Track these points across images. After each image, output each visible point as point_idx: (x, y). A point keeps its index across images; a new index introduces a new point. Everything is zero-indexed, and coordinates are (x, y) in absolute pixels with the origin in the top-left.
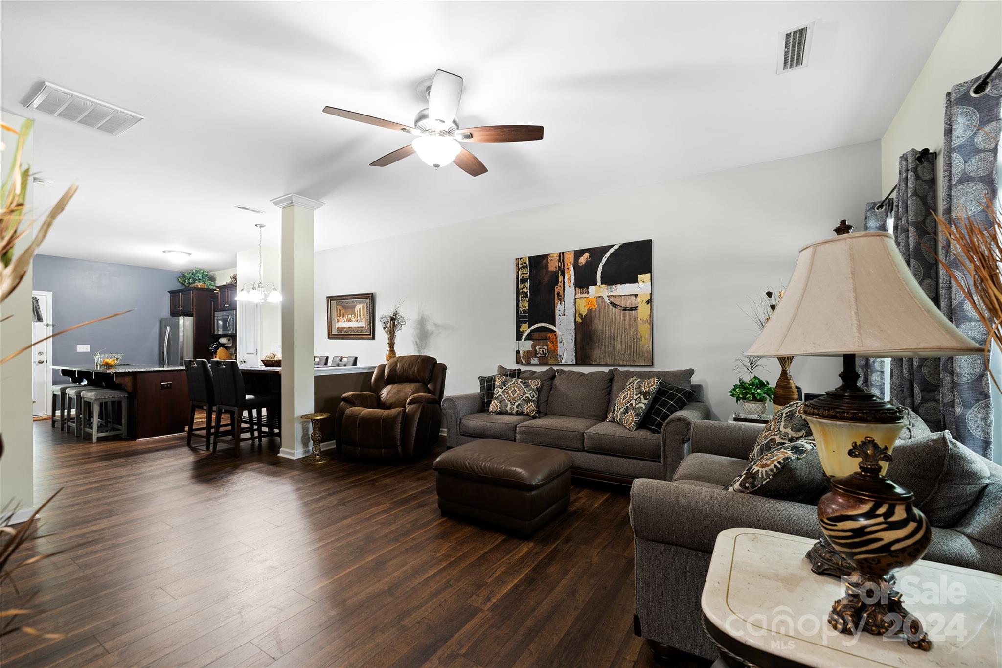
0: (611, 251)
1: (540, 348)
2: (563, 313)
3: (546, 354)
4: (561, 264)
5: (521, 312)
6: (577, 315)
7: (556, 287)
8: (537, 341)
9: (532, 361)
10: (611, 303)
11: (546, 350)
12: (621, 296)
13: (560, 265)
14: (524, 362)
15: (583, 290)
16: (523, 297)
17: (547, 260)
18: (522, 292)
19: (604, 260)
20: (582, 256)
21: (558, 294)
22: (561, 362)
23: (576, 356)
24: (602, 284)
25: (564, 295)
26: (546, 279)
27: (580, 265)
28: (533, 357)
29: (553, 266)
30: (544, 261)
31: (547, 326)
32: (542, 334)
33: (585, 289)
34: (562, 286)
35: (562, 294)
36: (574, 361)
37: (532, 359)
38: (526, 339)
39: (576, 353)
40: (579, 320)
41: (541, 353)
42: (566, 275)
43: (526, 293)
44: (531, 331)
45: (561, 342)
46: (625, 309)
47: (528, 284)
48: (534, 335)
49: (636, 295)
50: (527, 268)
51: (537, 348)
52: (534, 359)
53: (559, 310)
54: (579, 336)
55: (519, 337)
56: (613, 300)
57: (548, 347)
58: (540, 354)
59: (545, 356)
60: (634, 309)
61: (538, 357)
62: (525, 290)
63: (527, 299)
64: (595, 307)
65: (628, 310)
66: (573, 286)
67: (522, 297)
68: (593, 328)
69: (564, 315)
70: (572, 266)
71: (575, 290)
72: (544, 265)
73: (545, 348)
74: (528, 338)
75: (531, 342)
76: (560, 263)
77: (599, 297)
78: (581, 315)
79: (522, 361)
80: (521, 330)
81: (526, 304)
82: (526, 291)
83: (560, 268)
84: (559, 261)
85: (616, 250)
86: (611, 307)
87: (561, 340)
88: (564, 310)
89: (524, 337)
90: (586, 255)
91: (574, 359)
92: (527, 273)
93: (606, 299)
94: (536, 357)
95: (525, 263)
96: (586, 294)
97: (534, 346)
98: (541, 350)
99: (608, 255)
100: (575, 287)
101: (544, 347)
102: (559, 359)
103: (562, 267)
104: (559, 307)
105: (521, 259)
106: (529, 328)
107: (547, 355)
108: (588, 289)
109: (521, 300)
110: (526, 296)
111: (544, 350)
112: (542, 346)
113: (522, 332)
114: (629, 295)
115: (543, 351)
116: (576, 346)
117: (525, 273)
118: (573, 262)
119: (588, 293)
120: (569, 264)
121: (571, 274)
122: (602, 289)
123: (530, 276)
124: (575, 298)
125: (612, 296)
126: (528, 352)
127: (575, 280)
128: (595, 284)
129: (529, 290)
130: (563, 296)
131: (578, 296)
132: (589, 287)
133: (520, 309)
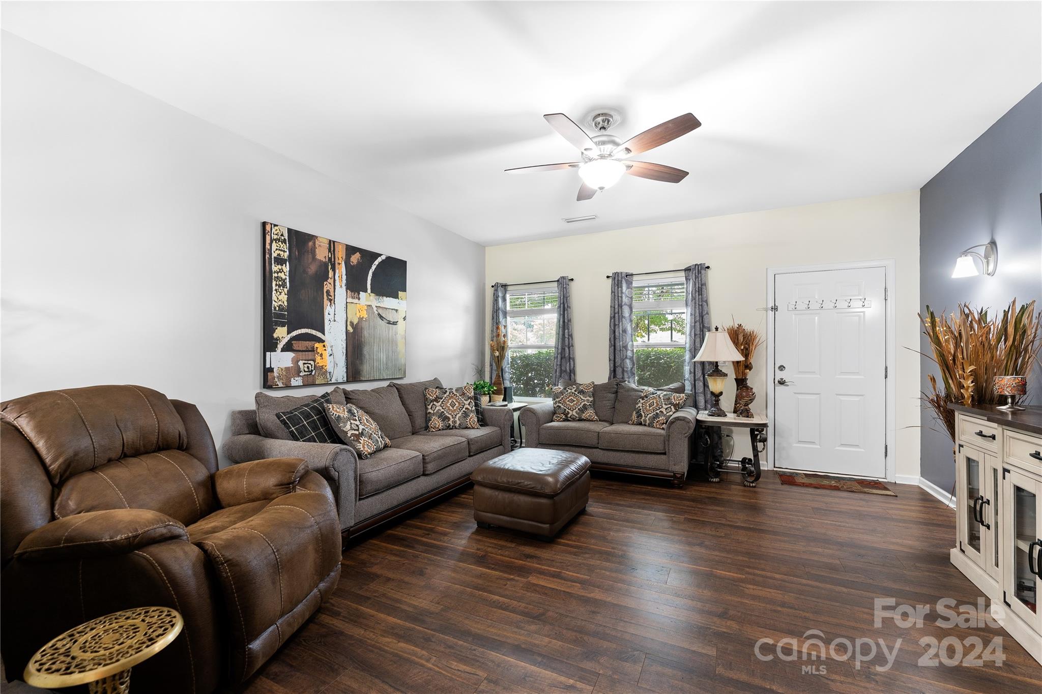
0: (379, 260)
1: (304, 364)
2: (333, 319)
3: (312, 371)
4: (331, 255)
5: (275, 308)
6: (348, 323)
7: (325, 283)
8: (300, 353)
9: (294, 382)
10: (379, 314)
11: (312, 365)
12: (386, 308)
13: (330, 256)
14: (280, 385)
15: (354, 294)
16: (279, 286)
17: (314, 243)
18: (277, 277)
19: (374, 267)
20: (354, 254)
21: (328, 292)
22: (331, 380)
23: (347, 372)
24: (371, 292)
25: (335, 295)
26: (312, 269)
27: (351, 263)
28: (294, 377)
29: (322, 254)
30: (311, 244)
31: (314, 332)
32: (308, 344)
33: (356, 294)
34: (332, 284)
35: (332, 294)
36: (345, 379)
37: (292, 379)
38: (283, 350)
39: (347, 368)
40: (350, 329)
41: (306, 370)
42: (337, 271)
43: (284, 280)
44: (291, 339)
45: (331, 355)
46: (389, 323)
47: (286, 268)
48: (296, 345)
49: (397, 310)
50: (286, 243)
51: (301, 363)
52: (296, 379)
53: (329, 314)
54: (350, 348)
55: (269, 344)
56: (380, 311)
57: (314, 361)
58: (305, 371)
59: (311, 374)
60: (395, 323)
61: (300, 376)
62: (282, 275)
63: (286, 290)
64: (364, 315)
65: (391, 324)
66: (344, 288)
67: (276, 285)
68: (363, 340)
69: (335, 321)
70: (343, 262)
71: (347, 292)
72: (310, 248)
73: (312, 362)
74: (288, 348)
75: (290, 355)
76: (330, 253)
77: (369, 306)
78: (352, 323)
79: (278, 383)
80: (275, 335)
81: (284, 297)
82: (284, 277)
83: (330, 259)
84: (330, 251)
85: (383, 261)
86: (379, 319)
87: (330, 353)
88: (335, 314)
89: (280, 346)
90: (358, 255)
91: (345, 376)
92: (284, 251)
93: (375, 309)
94: (299, 376)
95: (282, 235)
96: (357, 300)
97: (296, 361)
98: (306, 366)
99: (376, 263)
100: (347, 289)
101: (309, 362)
102: (328, 376)
103: (333, 260)
104: (328, 310)
105: (275, 225)
106: (288, 333)
107: (313, 373)
108: (359, 294)
109: (276, 290)
110: (284, 285)
111: (310, 365)
112: (308, 361)
113: (277, 339)
114: (392, 309)
115: (308, 367)
116: (347, 360)
117: (281, 250)
118: (344, 258)
119: (359, 299)
120: (340, 259)
121: (342, 270)
122: (371, 297)
123: (290, 256)
124: (347, 303)
125: (379, 307)
126: (287, 369)
127: (347, 280)
128: (366, 291)
129: (288, 278)
130: (333, 297)
131: (350, 300)
132: (361, 293)
133: (274, 302)
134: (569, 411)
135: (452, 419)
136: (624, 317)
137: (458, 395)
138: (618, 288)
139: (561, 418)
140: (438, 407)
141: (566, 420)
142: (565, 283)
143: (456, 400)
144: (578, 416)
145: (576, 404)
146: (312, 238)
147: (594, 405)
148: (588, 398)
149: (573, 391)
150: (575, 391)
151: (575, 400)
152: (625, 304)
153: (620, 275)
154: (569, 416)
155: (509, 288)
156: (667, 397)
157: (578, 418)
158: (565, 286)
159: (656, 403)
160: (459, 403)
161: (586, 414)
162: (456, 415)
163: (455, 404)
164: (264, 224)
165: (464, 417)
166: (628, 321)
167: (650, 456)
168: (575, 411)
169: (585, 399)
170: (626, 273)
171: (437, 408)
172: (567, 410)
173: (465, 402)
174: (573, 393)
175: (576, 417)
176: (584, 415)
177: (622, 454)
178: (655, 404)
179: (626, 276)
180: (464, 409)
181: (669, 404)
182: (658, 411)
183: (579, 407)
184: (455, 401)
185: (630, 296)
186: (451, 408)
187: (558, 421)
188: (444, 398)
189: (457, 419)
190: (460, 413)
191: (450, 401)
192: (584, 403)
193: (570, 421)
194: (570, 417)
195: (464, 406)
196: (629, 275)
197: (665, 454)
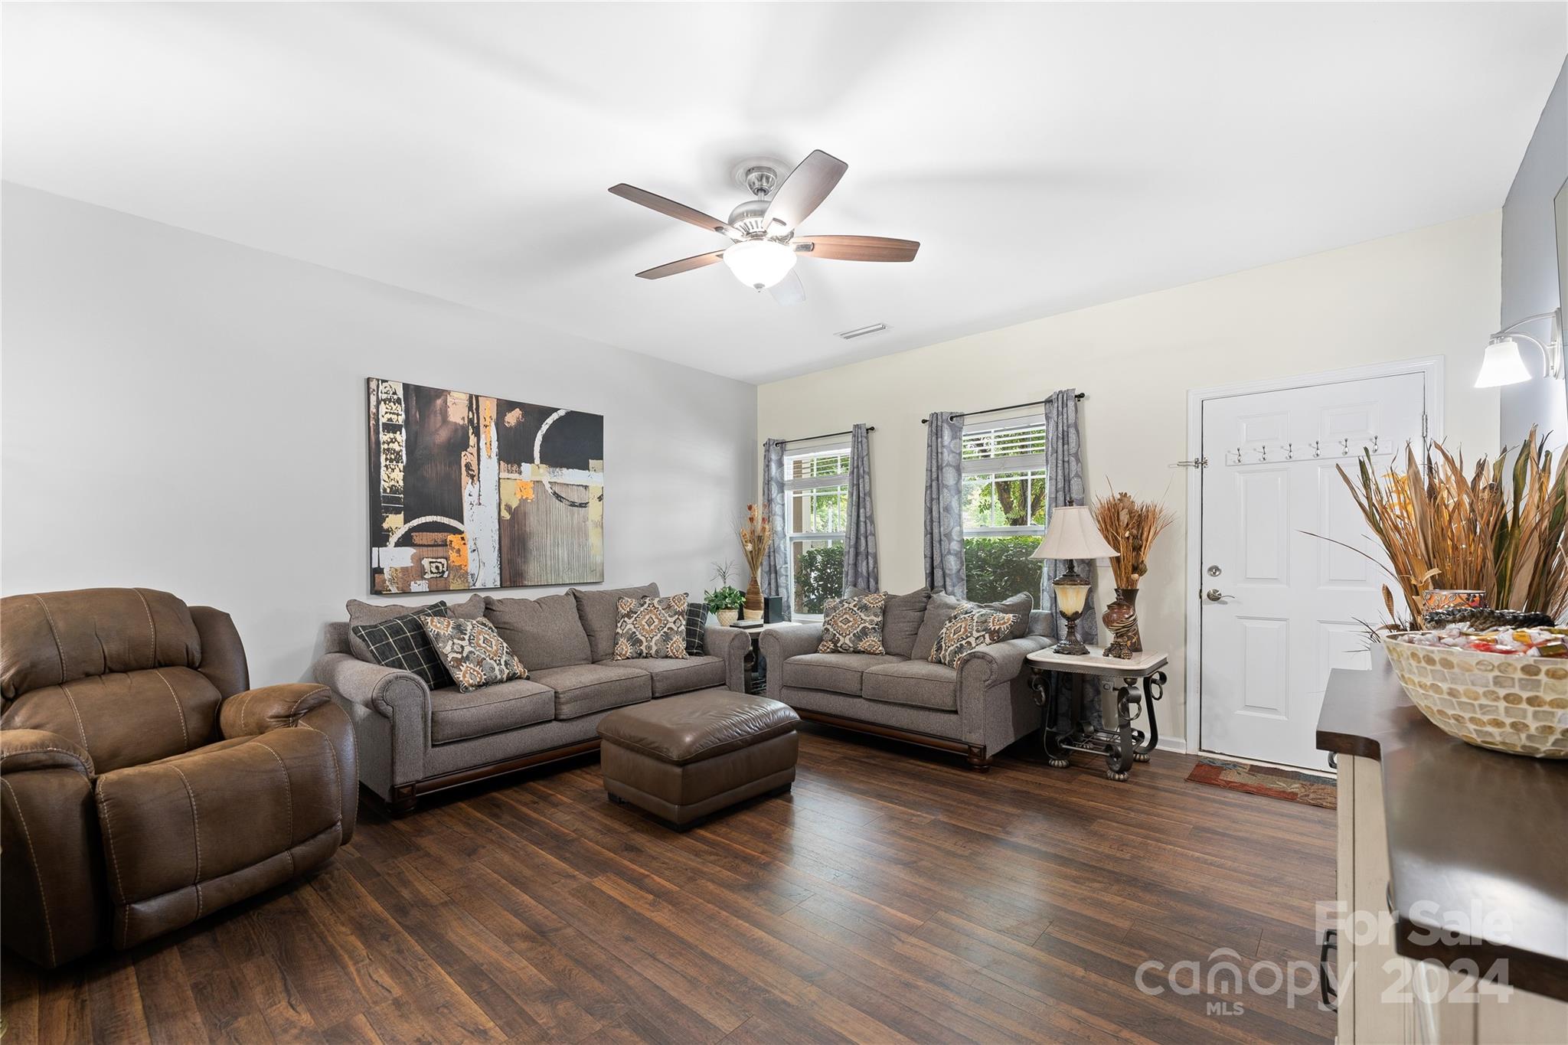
0: (555, 416)
1: (431, 562)
2: (477, 501)
3: (443, 572)
4: (473, 416)
5: (385, 490)
6: (503, 507)
7: (463, 453)
8: (425, 549)
9: (414, 587)
10: (555, 493)
11: (443, 565)
12: (567, 485)
13: (471, 416)
14: (394, 590)
15: (512, 466)
16: (391, 461)
17: (445, 402)
18: (388, 449)
19: (545, 428)
20: (510, 411)
21: (468, 466)
22: (474, 585)
23: (501, 574)
24: (541, 463)
25: (479, 469)
26: (443, 436)
27: (506, 425)
28: (415, 580)
29: (458, 414)
30: (439, 402)
31: (446, 520)
32: (439, 536)
33: (515, 466)
34: (475, 455)
35: (474, 467)
36: (498, 584)
37: (412, 583)
38: (397, 545)
39: (500, 568)
40: (506, 515)
41: (434, 570)
42: (483, 436)
43: (398, 453)
44: (409, 529)
45: (474, 550)
46: (573, 504)
47: (402, 437)
48: (417, 538)
49: (586, 487)
50: (400, 404)
51: (425, 562)
52: (418, 582)
53: (470, 495)
54: (506, 542)
55: (378, 537)
56: (557, 489)
57: (447, 559)
58: (432, 572)
59: (442, 576)
60: (583, 505)
61: (425, 579)
62: (395, 446)
63: (401, 466)
64: (530, 495)
65: (577, 506)
66: (495, 459)
67: (386, 459)
68: (528, 530)
69: (480, 504)
70: (493, 424)
71: (500, 464)
72: (438, 408)
73: (443, 561)
74: (406, 541)
75: (409, 551)
76: (470, 413)
77: (538, 482)
78: (508, 508)
79: (390, 588)
80: (385, 526)
81: (398, 476)
82: (398, 448)
83: (471, 421)
84: (470, 408)
85: (561, 418)
86: (554, 499)
87: (473, 547)
88: (479, 495)
89: (393, 539)
90: (517, 412)
91: (498, 578)
92: (398, 415)
93: (548, 486)
94: (423, 578)
95: (395, 393)
96: (517, 475)
97: (418, 560)
98: (434, 565)
99: (550, 421)
100: (499, 460)
101: (439, 560)
102: (470, 580)
103: (476, 421)
104: (468, 489)
105: (383, 381)
106: (406, 522)
107: (446, 575)
108: (520, 466)
109: (386, 466)
110: (398, 459)
111: (440, 565)
112: (437, 558)
113: (388, 530)
114: (578, 485)
115: (437, 568)
116: (500, 557)
117: (394, 414)
118: (494, 417)
119: (520, 473)
120: (488, 419)
121: (490, 435)
122: (541, 471)
123: (407, 421)
124: (499, 479)
125: (555, 483)
126: (405, 570)
127: (499, 447)
128: (531, 461)
129: (404, 449)
130: (476, 472)
131: (504, 475)
132: (523, 464)
133: (382, 482)
134: (840, 637)
135: (645, 644)
136: (947, 487)
137: (660, 608)
138: (937, 438)
139: (828, 648)
140: (629, 625)
141: (835, 651)
142: (859, 435)
143: (656, 615)
144: (852, 645)
145: (852, 626)
146: (440, 393)
147: (882, 627)
148: (873, 617)
149: (851, 606)
150: (855, 606)
151: (851, 619)
152: (948, 465)
153: (939, 417)
154: (839, 645)
155: (789, 446)
156: (983, 619)
157: (852, 649)
158: (860, 440)
159: (965, 628)
160: (660, 620)
161: (865, 643)
162: (652, 638)
163: (654, 622)
164: (368, 380)
165: (664, 640)
166: (953, 492)
167: (934, 714)
168: (848, 637)
169: (868, 619)
170: (952, 413)
171: (627, 628)
172: (837, 635)
173: (669, 619)
174: (850, 609)
175: (850, 647)
176: (861, 643)
177: (895, 709)
178: (963, 630)
179: (951, 419)
180: (665, 630)
181: (983, 631)
182: (964, 642)
183: (855, 632)
184: (654, 617)
185: (958, 452)
186: (647, 627)
187: (823, 652)
188: (639, 612)
189: (653, 644)
190: (659, 635)
191: (647, 617)
192: (863, 625)
193: (840, 652)
194: (841, 647)
195: (666, 625)
196: (956, 416)
197: (956, 712)
